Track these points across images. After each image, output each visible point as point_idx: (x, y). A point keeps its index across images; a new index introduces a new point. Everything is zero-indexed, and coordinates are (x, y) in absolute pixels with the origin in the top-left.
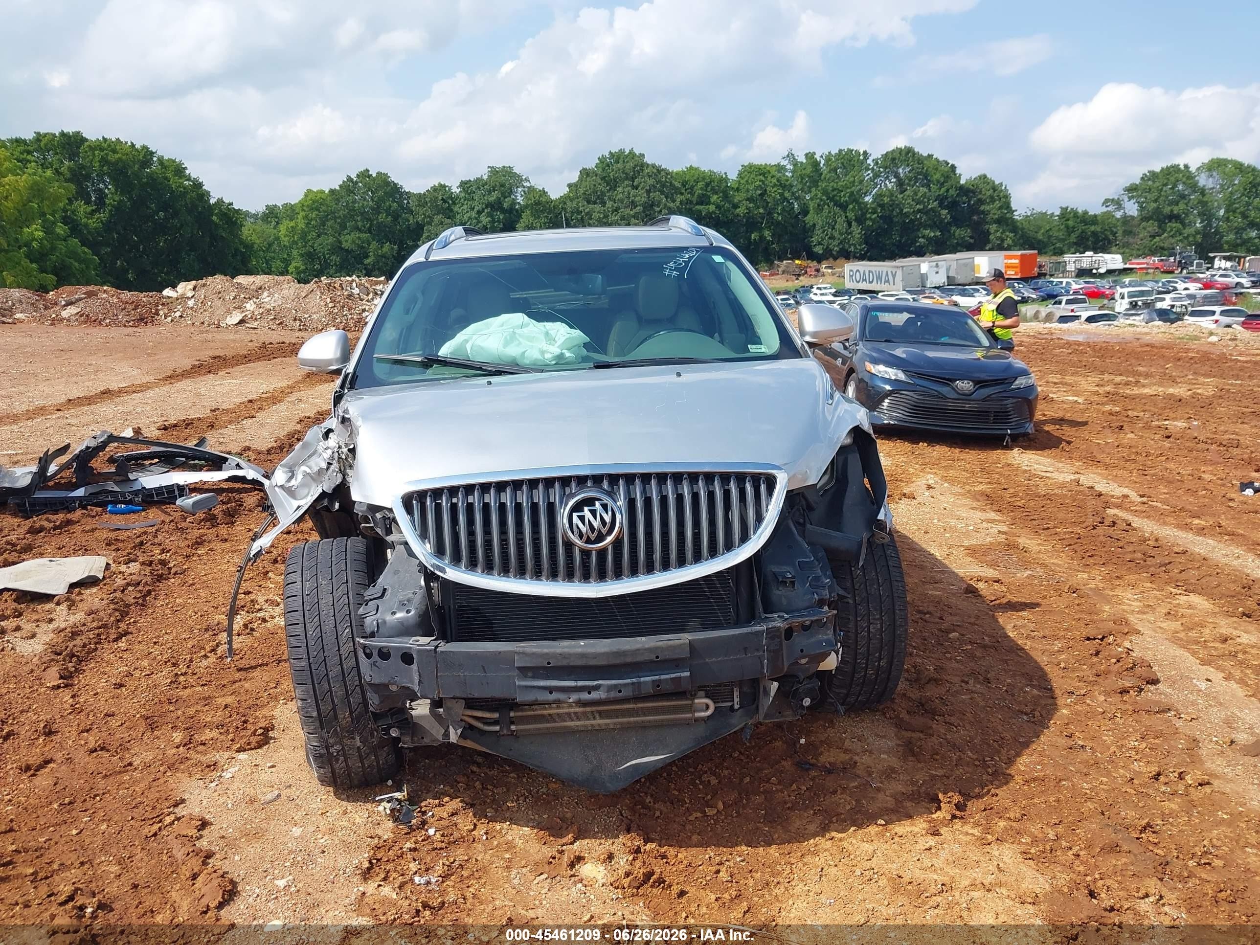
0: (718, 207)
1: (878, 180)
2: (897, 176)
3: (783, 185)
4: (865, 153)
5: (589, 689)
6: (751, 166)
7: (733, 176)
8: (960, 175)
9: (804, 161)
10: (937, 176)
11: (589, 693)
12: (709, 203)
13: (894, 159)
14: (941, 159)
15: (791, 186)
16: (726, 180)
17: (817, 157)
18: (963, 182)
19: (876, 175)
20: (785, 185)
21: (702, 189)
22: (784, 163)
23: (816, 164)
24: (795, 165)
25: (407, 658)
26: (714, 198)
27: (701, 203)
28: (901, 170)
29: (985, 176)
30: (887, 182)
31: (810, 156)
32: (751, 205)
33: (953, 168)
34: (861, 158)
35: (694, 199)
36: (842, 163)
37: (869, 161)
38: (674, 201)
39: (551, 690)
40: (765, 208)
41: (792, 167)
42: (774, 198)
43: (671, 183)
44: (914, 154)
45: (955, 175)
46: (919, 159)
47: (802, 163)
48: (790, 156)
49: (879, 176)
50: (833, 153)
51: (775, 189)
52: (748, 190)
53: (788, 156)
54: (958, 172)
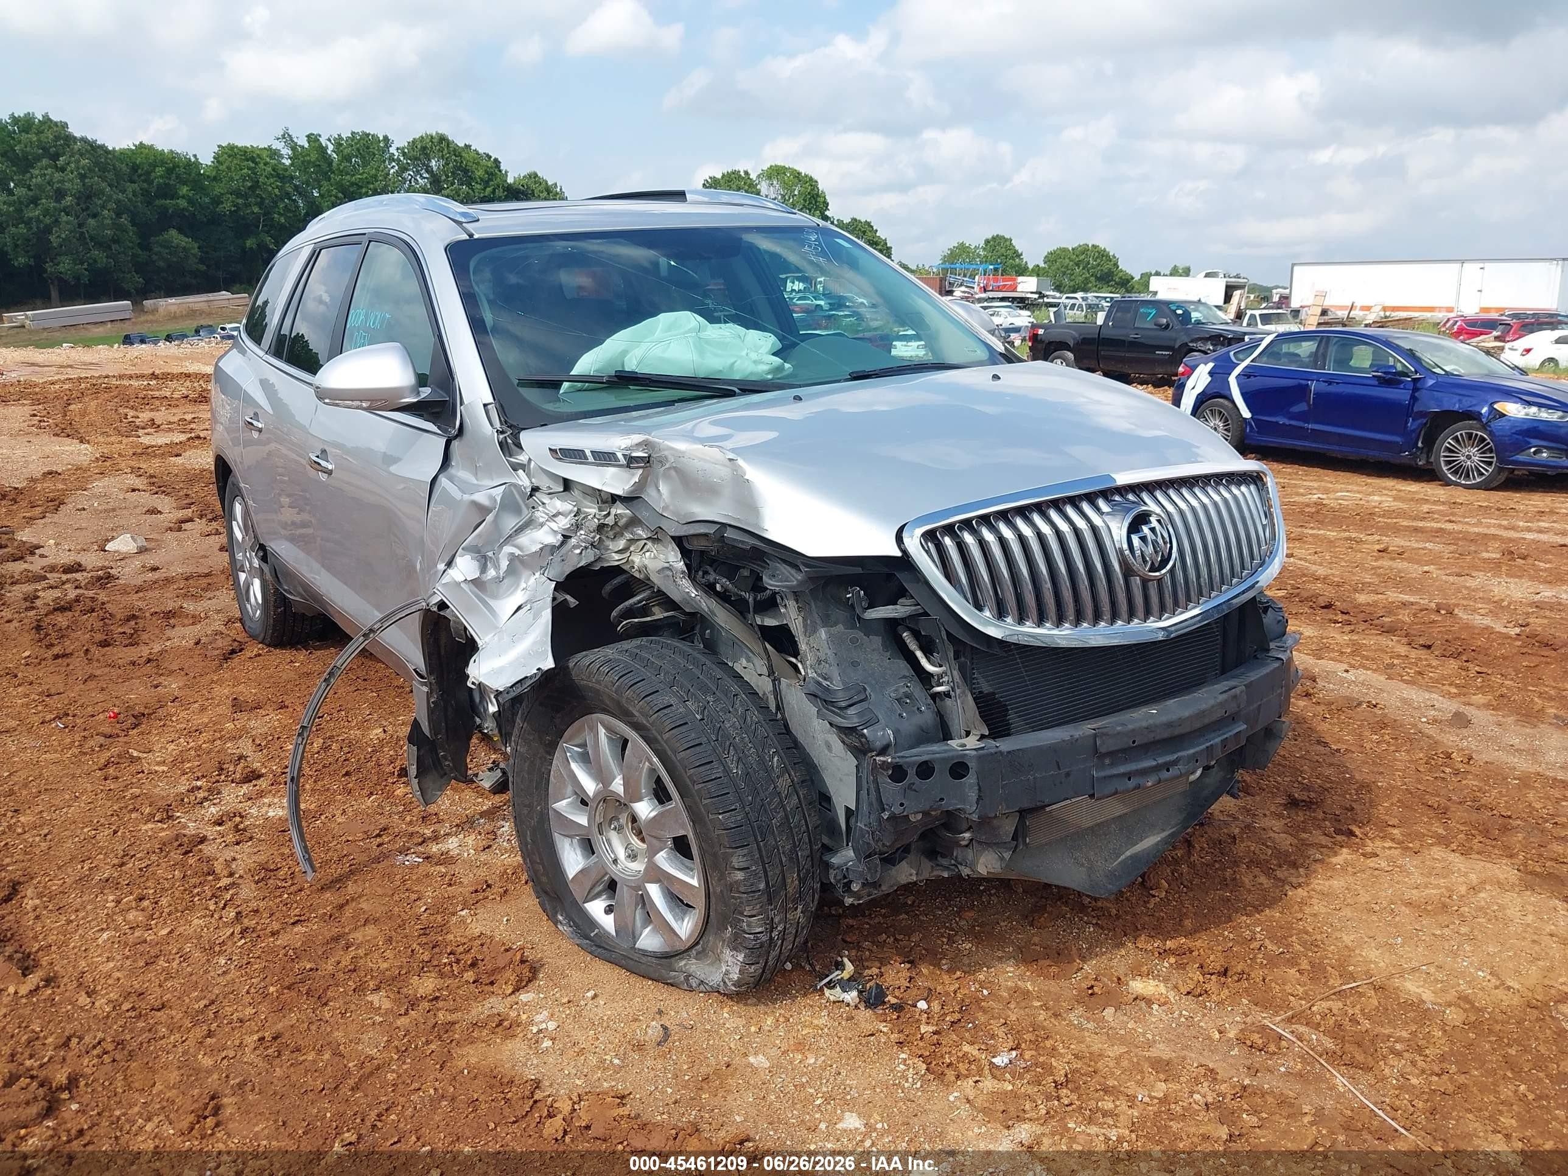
0: (191, 201)
1: (406, 175)
2: (429, 170)
3: (281, 175)
4: (386, 138)
5: (1167, 767)
6: (232, 147)
7: (206, 159)
8: (506, 172)
9: (306, 145)
10: (480, 173)
11: (1168, 770)
12: (174, 196)
13: (424, 148)
14: (481, 151)
15: (292, 178)
16: (197, 164)
17: (323, 141)
18: (510, 180)
19: (403, 169)
20: (284, 177)
21: (161, 177)
22: (278, 145)
23: (323, 150)
24: (294, 148)
25: (959, 769)
26: (184, 190)
27: (165, 196)
28: (433, 163)
29: (536, 175)
30: (418, 177)
31: (312, 138)
32: (240, 201)
33: (497, 162)
34: (382, 145)
35: (153, 190)
36: (358, 150)
37: (392, 150)
38: (124, 191)
39: (1129, 776)
40: (260, 205)
41: (290, 152)
42: (270, 193)
43: (114, 165)
44: (448, 143)
45: (500, 171)
46: (455, 150)
47: (303, 147)
48: (286, 137)
49: (407, 170)
50: (344, 136)
51: (272, 180)
52: (232, 179)
53: (283, 137)
54: (503, 167)
